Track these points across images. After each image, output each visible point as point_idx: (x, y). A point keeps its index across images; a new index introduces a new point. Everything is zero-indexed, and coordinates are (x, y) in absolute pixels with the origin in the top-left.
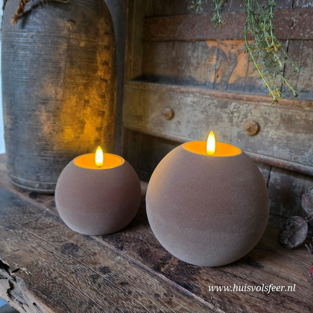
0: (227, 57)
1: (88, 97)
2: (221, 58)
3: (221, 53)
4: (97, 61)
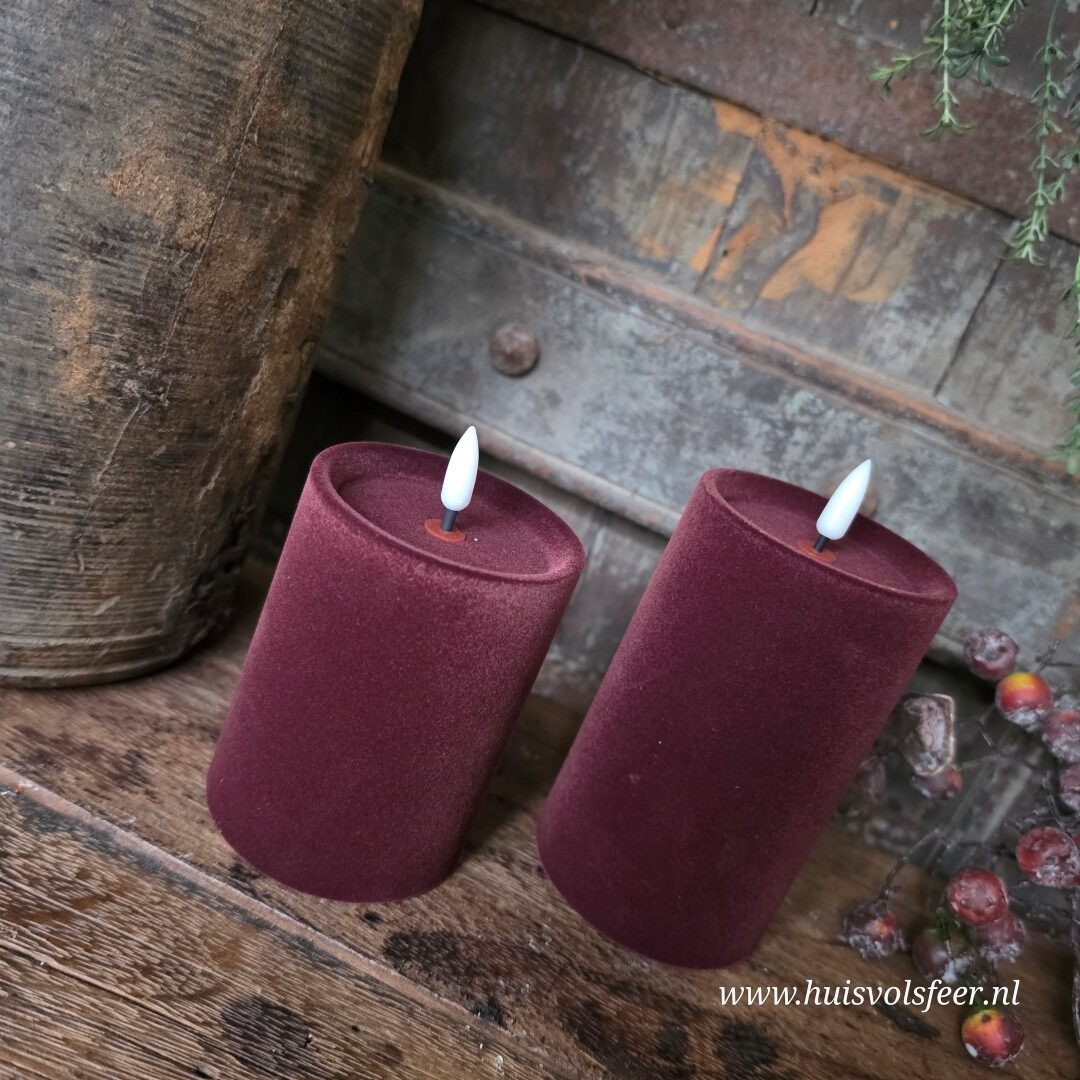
0: (783, 195)
2: (758, 190)
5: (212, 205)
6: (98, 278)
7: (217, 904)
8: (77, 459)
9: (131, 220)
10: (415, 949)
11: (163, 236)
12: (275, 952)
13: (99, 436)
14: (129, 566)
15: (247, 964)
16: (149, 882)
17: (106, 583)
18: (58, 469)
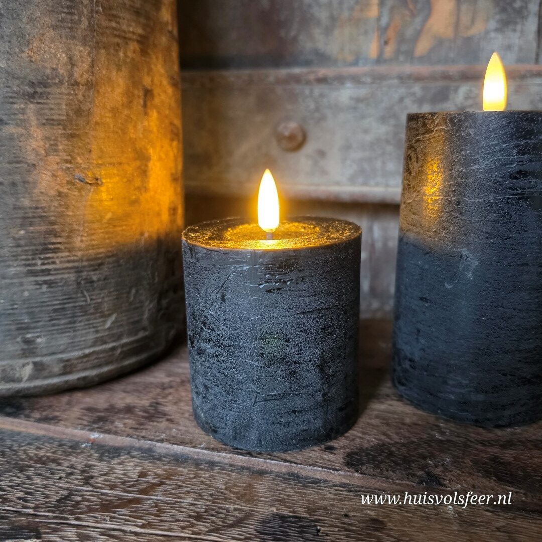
1: (149, 80)
2: (390, 2)
5: (89, 54)
6: (39, 113)
7: (230, 468)
8: (63, 231)
9: (46, 74)
10: (364, 458)
11: (67, 79)
12: (277, 485)
13: (70, 213)
14: (115, 293)
15: (262, 497)
16: (184, 468)
17: (105, 307)
18: (54, 240)
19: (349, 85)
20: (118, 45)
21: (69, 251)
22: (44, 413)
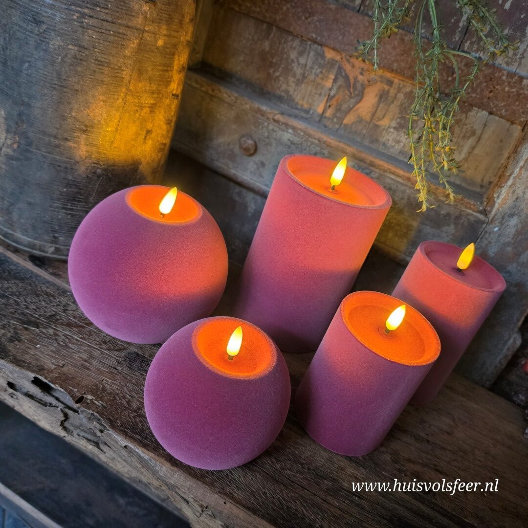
0: (350, 83)
1: (151, 125)
2: (341, 82)
3: (343, 74)
4: (173, 67)
5: (119, 115)
8: (85, 193)
9: (94, 122)
13: (91, 187)
18: (79, 197)
19: (290, 131)
20: (137, 110)
21: (86, 203)
22: (55, 271)
